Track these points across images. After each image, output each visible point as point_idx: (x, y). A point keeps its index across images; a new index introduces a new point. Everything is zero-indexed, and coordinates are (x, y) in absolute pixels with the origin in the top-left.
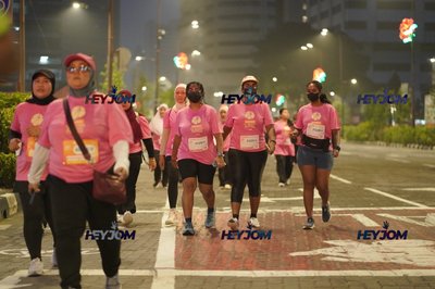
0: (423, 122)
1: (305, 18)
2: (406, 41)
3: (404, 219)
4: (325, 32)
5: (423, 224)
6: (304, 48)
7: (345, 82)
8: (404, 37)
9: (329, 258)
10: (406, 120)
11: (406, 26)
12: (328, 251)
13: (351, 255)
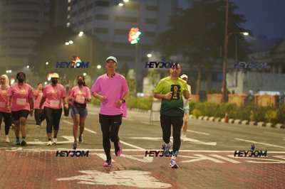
0: (142, 95)
1: (68, 24)
2: (133, 42)
3: (130, 157)
4: (81, 34)
5: (142, 160)
6: (67, 44)
7: (93, 67)
8: (132, 40)
9: (82, 182)
10: (132, 93)
11: (133, 33)
12: (81, 177)
13: (96, 180)
